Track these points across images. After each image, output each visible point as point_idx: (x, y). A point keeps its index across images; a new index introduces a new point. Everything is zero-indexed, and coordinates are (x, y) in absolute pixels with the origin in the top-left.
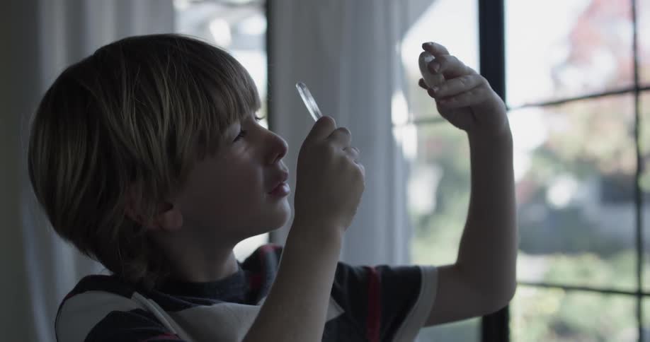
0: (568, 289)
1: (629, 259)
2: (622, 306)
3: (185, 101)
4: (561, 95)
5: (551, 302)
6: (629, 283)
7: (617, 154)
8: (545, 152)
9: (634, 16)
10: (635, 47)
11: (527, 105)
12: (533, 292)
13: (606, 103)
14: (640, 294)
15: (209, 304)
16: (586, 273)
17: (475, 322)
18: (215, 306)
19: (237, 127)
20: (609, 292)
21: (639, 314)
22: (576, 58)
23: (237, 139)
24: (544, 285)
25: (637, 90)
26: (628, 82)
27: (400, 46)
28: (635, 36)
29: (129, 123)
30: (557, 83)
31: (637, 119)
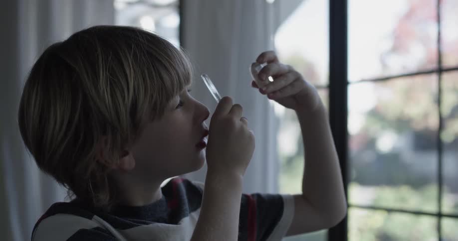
0: (390, 211)
1: (433, 190)
2: (427, 223)
3: (144, 79)
4: (387, 74)
5: (378, 220)
6: (432, 207)
7: (426, 116)
8: (375, 114)
9: (439, 19)
10: (439, 40)
11: (363, 81)
12: (365, 212)
13: (419, 80)
14: (440, 215)
15: (147, 224)
16: (403, 200)
17: (323, 232)
18: (151, 225)
19: (177, 99)
20: (418, 213)
21: (439, 229)
22: (398, 47)
23: (177, 108)
24: (373, 208)
25: (440, 70)
26: (434, 66)
27: (274, 37)
28: (439, 34)
29: (104, 93)
30: (384, 65)
31: (440, 91)
